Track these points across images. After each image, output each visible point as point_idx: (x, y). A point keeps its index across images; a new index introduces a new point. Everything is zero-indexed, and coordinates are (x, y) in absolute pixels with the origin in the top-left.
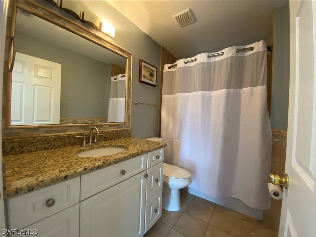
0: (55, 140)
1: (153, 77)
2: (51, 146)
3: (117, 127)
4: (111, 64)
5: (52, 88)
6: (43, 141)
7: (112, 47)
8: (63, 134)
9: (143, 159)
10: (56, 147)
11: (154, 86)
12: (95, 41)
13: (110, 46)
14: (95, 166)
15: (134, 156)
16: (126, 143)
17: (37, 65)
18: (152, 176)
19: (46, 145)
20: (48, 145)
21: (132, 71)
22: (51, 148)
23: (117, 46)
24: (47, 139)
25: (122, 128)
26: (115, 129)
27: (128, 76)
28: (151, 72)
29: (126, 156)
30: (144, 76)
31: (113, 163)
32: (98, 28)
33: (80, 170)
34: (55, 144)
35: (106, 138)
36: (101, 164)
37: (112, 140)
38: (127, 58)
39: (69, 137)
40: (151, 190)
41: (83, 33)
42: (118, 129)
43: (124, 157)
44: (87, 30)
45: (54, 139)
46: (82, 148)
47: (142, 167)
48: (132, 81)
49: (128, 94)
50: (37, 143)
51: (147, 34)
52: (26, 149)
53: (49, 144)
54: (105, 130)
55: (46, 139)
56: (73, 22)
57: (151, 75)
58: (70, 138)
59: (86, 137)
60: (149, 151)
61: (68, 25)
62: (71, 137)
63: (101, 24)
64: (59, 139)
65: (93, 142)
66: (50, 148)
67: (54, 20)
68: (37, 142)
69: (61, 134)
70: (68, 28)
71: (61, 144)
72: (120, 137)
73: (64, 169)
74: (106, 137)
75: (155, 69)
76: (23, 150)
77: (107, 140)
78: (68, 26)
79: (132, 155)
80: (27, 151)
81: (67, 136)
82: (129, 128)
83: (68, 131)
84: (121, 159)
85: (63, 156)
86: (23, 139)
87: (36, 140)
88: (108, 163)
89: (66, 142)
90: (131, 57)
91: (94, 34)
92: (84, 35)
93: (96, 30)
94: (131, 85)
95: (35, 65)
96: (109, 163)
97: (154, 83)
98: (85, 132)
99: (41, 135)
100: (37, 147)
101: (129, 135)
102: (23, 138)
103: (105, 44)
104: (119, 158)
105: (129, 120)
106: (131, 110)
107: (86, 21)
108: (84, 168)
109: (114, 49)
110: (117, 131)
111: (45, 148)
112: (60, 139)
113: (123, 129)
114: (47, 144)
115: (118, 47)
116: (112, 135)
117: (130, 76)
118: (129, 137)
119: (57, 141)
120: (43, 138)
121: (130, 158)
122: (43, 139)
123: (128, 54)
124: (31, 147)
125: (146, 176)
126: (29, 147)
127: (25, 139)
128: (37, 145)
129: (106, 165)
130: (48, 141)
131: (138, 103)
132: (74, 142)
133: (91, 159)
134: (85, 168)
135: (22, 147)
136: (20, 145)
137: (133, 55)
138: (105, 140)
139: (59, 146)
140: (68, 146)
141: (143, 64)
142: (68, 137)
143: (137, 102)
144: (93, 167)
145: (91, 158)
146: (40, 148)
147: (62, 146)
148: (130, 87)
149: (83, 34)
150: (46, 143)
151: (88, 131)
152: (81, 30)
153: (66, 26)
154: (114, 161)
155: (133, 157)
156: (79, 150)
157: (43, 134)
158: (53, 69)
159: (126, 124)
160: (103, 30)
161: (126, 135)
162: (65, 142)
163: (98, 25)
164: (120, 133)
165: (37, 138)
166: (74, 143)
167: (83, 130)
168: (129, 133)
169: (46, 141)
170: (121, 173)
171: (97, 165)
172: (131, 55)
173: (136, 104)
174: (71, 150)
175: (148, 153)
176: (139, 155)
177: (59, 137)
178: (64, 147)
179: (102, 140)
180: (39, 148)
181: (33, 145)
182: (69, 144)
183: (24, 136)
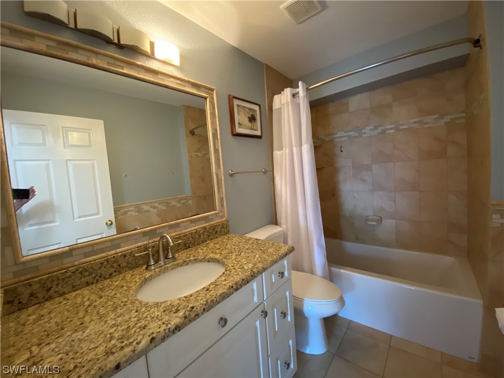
0: (102, 266)
1: (255, 122)
2: (97, 277)
3: (204, 222)
4: (183, 105)
5: (95, 161)
6: (81, 273)
7: (177, 83)
8: (113, 252)
9: (255, 285)
10: (104, 278)
11: (259, 137)
12: (146, 79)
13: (174, 82)
14: (169, 328)
15: (239, 287)
16: (223, 253)
17: (65, 127)
18: (275, 310)
19: (88, 278)
20: (91, 277)
21: (217, 119)
22: (97, 281)
23: (186, 79)
24: (88, 267)
25: (213, 221)
26: (201, 226)
27: (212, 130)
28: (251, 113)
29: (225, 290)
30: (239, 124)
31: (203, 313)
32: (148, 53)
33: (144, 343)
34: (103, 273)
35: (188, 245)
36: (181, 321)
37: (198, 245)
38: (206, 98)
39: (125, 256)
40: (275, 333)
41: (122, 68)
42: (207, 224)
43: (221, 295)
44: (130, 61)
45: (100, 265)
46: (148, 275)
47: (256, 299)
48: (220, 137)
49: (215, 162)
50: (73, 278)
51: (237, 47)
52: (55, 292)
53: (93, 275)
54: (183, 231)
55: (86, 267)
56: (102, 51)
57: (252, 119)
58: (127, 258)
59: (154, 249)
60: (264, 269)
61: (94, 59)
62: (128, 256)
63: (152, 45)
64: (108, 262)
65: (166, 257)
66: (95, 281)
67: (67, 54)
68: (71, 275)
69: (110, 253)
70: (94, 65)
71: (113, 271)
72: (211, 237)
73: (115, 346)
74: (187, 243)
75: (256, 108)
76: (49, 294)
77: (189, 247)
78: (94, 61)
79: (234, 287)
80: (58, 295)
81: (121, 255)
82: (224, 219)
83: (122, 245)
84: (216, 301)
85: (114, 303)
86: (47, 276)
87: (69, 273)
88: (193, 315)
89: (121, 266)
90: (213, 94)
91: (143, 66)
92: (125, 71)
93: (145, 58)
94: (220, 145)
95: (63, 127)
96: (196, 316)
97: (258, 133)
98: (151, 241)
99: (76, 263)
100: (73, 285)
101: (226, 231)
102: (47, 274)
103: (164, 80)
104: (213, 300)
105: (222, 205)
106: (223, 188)
107: (124, 44)
108: (149, 339)
109: (182, 85)
110: (205, 228)
111: (87, 282)
112: (110, 263)
113: (215, 222)
114: (89, 276)
115: (188, 82)
116: (197, 236)
117: (216, 129)
118: (227, 233)
119: (105, 267)
120: (80, 267)
121: (232, 294)
122: (80, 270)
123: (207, 91)
124: (62, 287)
125: (265, 313)
126: (60, 287)
127: (50, 275)
128: (72, 281)
129: (190, 321)
130: (90, 271)
131: (235, 173)
132: (134, 262)
133: (163, 306)
134: (151, 337)
135: (49, 290)
136: (44, 287)
137: (216, 92)
138: (186, 249)
139: (110, 275)
140: (126, 271)
141: (236, 102)
142: (123, 257)
143: (232, 171)
144: (167, 331)
145: (163, 302)
146: (79, 285)
147: (114, 274)
148: (217, 148)
149: (123, 70)
150: (87, 274)
151: (156, 239)
152: (118, 63)
153: (90, 62)
154: (204, 309)
155: (237, 289)
156: (143, 281)
157: (80, 260)
158: (91, 130)
159: (218, 213)
160: (157, 55)
161: (220, 232)
162: (119, 265)
163: (148, 49)
164: (211, 231)
165: (70, 269)
166: (134, 265)
167: (148, 237)
168: (225, 226)
169: (87, 271)
170: (220, 323)
171: (174, 324)
172: (212, 90)
173: (231, 175)
174: (131, 282)
175: (263, 274)
176: (248, 282)
177: (107, 261)
178: (119, 275)
179: (181, 249)
180: (76, 286)
181: (66, 282)
182: (127, 268)
183: (49, 270)
